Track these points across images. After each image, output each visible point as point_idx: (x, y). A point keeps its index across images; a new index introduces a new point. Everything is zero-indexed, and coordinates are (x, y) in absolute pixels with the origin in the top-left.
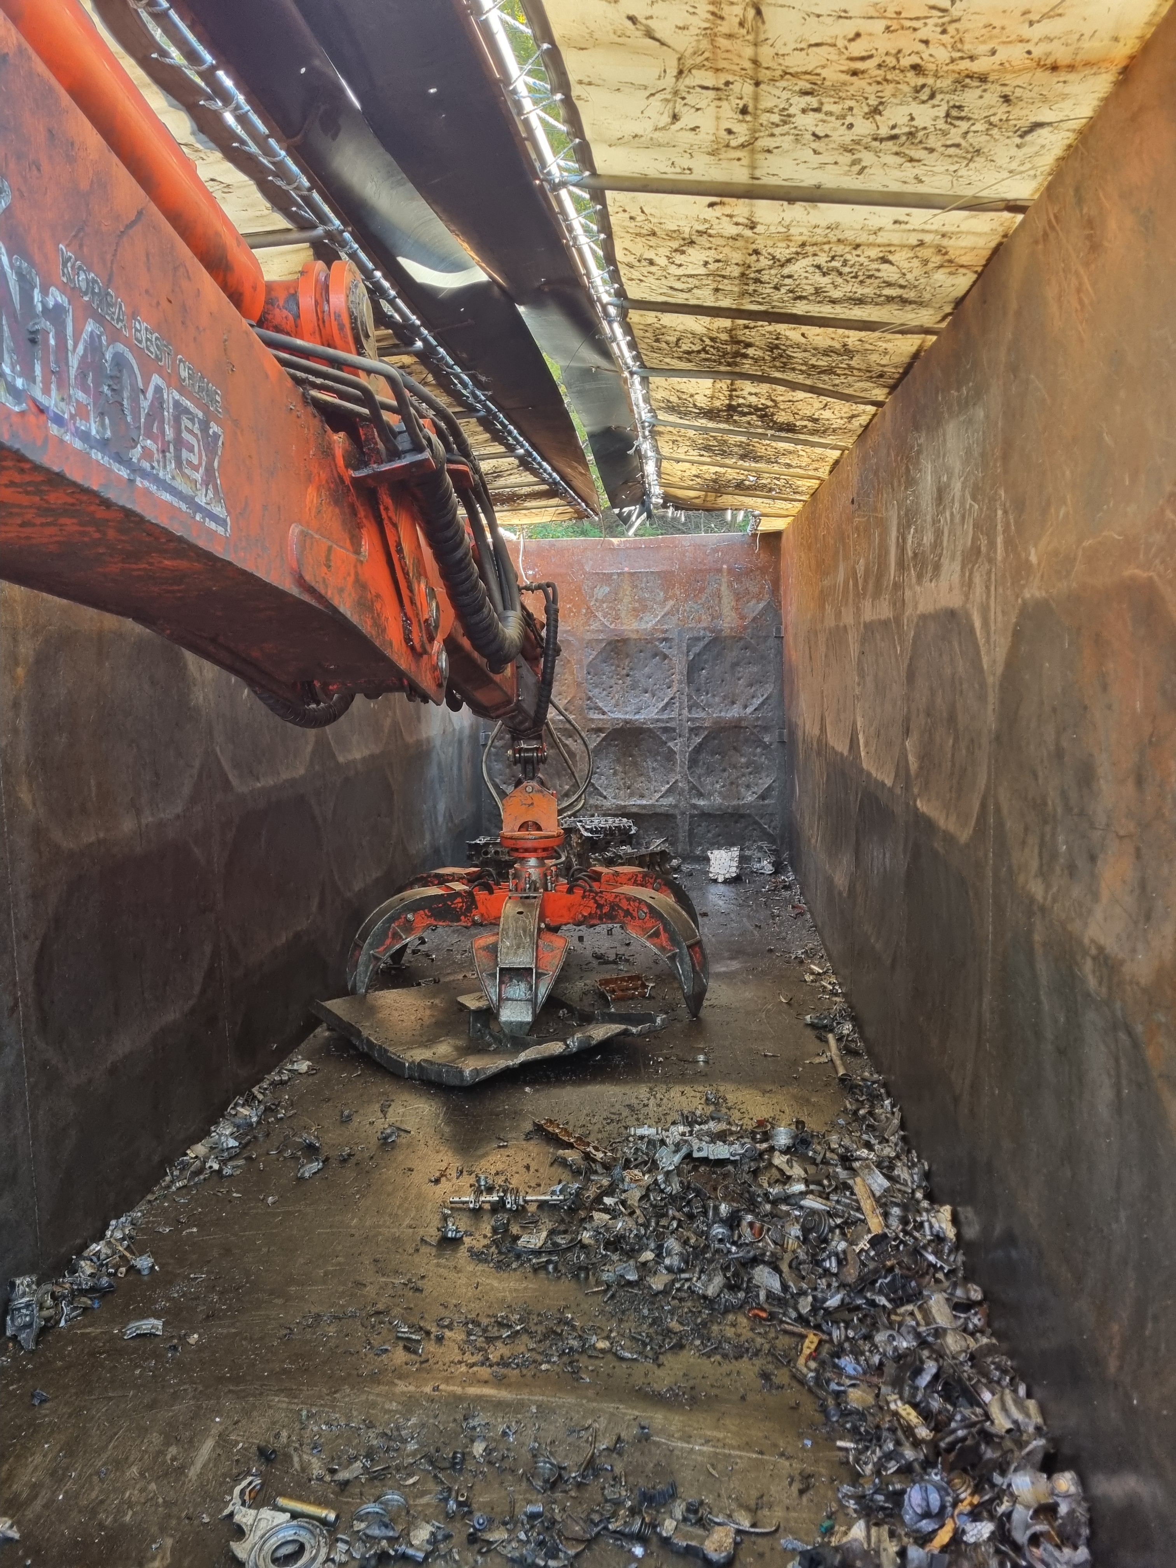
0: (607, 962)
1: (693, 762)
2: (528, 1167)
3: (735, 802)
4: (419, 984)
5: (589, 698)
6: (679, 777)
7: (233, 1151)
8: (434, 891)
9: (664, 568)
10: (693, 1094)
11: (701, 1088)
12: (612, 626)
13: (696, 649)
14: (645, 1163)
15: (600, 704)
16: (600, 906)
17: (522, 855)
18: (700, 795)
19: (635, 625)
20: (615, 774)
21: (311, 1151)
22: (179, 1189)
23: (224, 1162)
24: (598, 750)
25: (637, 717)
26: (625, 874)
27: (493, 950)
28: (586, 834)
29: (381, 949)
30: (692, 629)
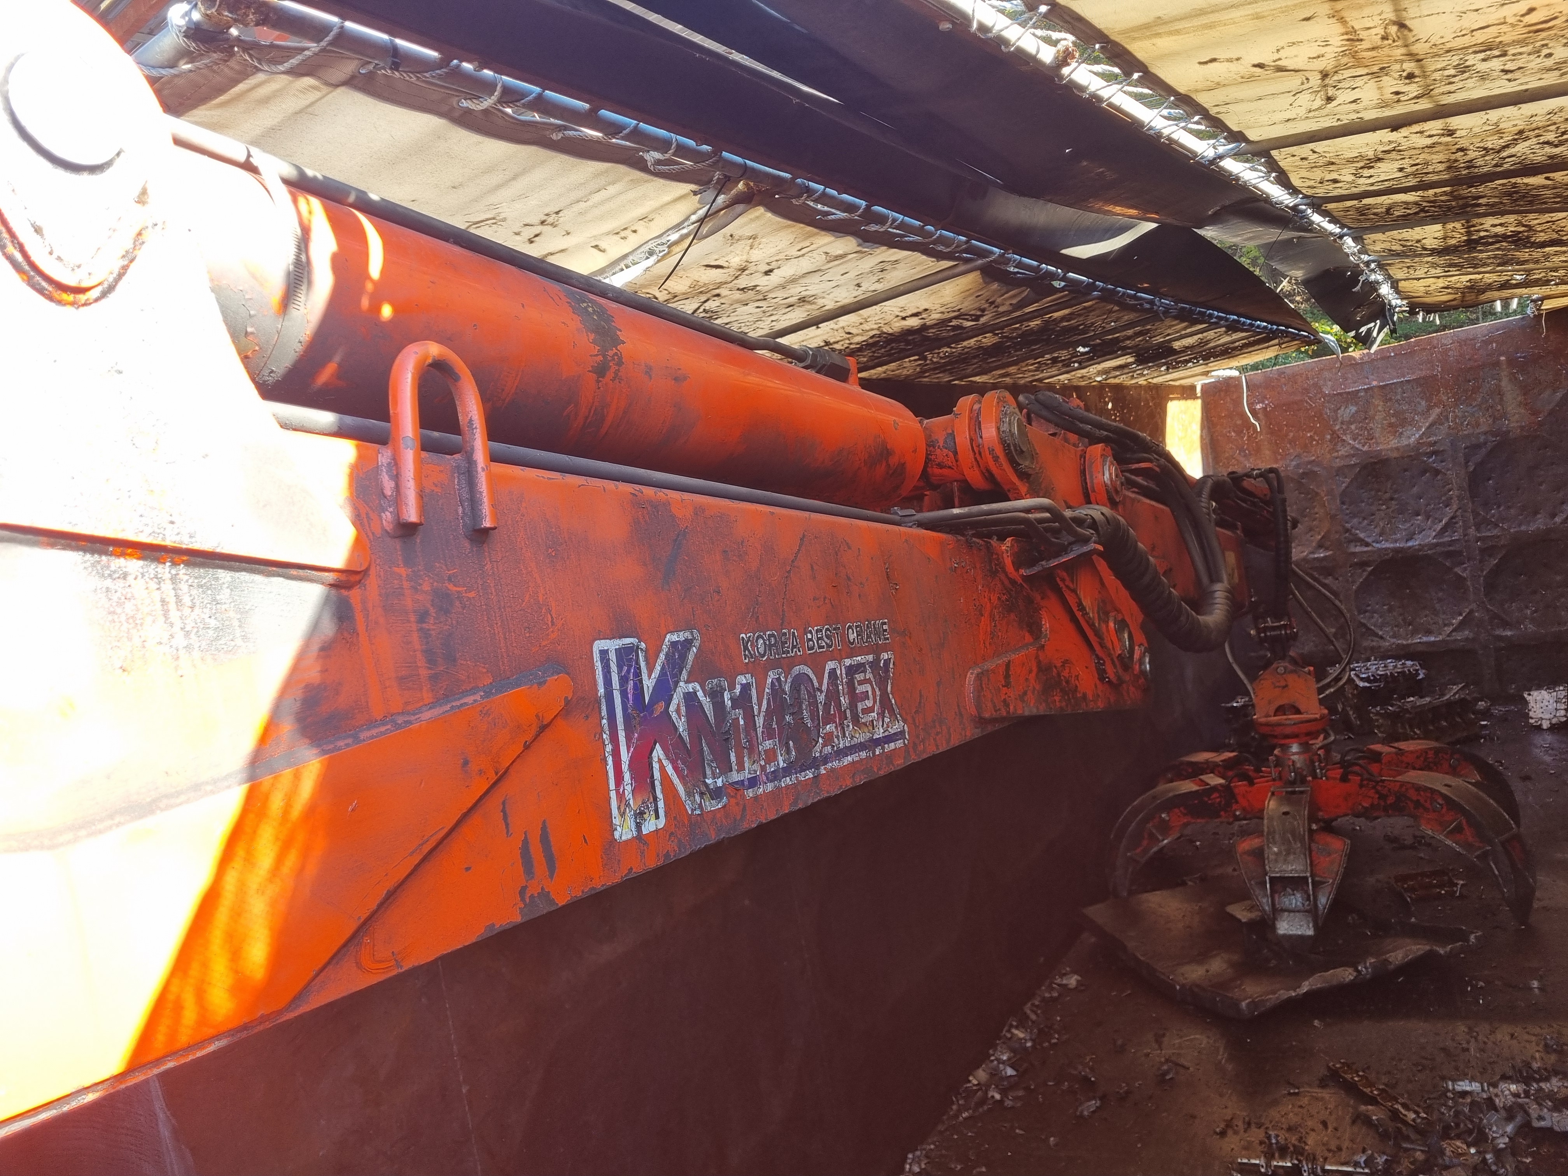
0: (1404, 847)
1: (1491, 587)
2: (1325, 1124)
3: (1555, 629)
4: (1184, 884)
5: (1347, 531)
6: (1474, 606)
7: (1012, 1079)
8: (1188, 786)
9: (1424, 373)
10: (1526, 1037)
11: (1537, 1030)
12: (1366, 448)
13: (1478, 458)
14: (1470, 1132)
15: (1362, 535)
16: (1382, 797)
17: (1283, 742)
18: (1506, 624)
19: (1394, 443)
20: (1390, 610)
21: (1088, 1086)
22: (965, 1119)
23: (1004, 1092)
24: (1365, 587)
25: (1410, 544)
26: (1412, 752)
27: (1259, 854)
28: (1361, 684)
29: (1138, 851)
30: (1468, 436)
